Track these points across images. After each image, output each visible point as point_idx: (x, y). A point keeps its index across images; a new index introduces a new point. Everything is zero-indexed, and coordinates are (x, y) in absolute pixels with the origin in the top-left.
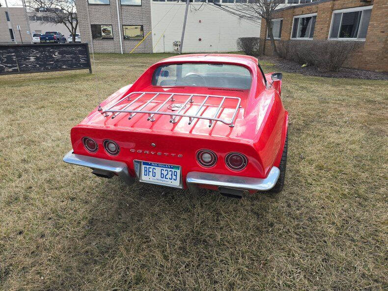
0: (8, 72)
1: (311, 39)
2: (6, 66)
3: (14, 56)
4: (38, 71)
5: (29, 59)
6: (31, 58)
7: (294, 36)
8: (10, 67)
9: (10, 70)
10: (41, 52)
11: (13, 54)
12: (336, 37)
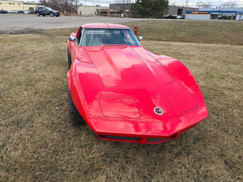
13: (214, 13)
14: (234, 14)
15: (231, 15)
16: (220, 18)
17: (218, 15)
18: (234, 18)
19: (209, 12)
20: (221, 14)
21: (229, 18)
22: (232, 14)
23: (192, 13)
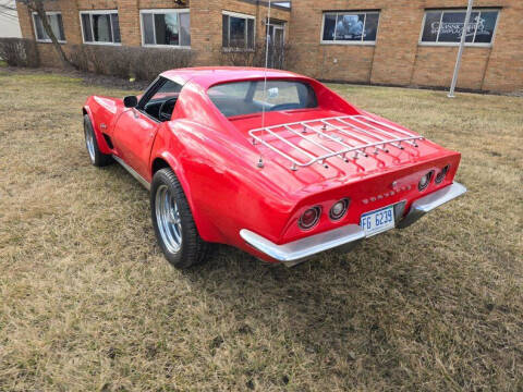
1: (119, 44)
7: (88, 38)
12: (152, 42)
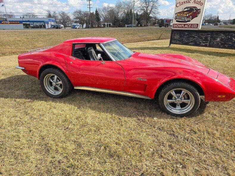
0: (202, 45)
2: (203, 42)
3: (209, 37)
4: (219, 47)
5: (217, 39)
6: (218, 39)
8: (204, 43)
9: (204, 44)
10: (226, 36)
11: (209, 36)
13: (25, 23)
14: (43, 23)
15: (42, 25)
16: (33, 27)
17: (29, 24)
18: (44, 27)
19: (20, 22)
20: (32, 23)
21: (40, 27)
22: (42, 23)
23: (2, 22)
